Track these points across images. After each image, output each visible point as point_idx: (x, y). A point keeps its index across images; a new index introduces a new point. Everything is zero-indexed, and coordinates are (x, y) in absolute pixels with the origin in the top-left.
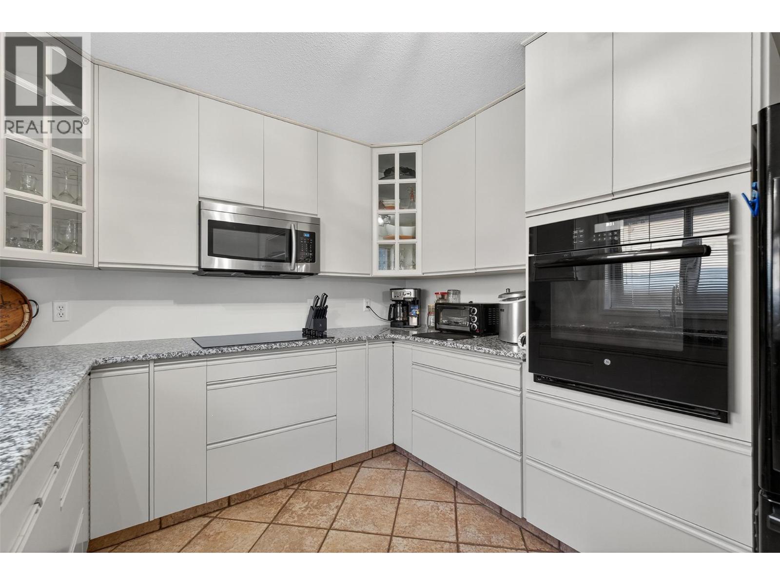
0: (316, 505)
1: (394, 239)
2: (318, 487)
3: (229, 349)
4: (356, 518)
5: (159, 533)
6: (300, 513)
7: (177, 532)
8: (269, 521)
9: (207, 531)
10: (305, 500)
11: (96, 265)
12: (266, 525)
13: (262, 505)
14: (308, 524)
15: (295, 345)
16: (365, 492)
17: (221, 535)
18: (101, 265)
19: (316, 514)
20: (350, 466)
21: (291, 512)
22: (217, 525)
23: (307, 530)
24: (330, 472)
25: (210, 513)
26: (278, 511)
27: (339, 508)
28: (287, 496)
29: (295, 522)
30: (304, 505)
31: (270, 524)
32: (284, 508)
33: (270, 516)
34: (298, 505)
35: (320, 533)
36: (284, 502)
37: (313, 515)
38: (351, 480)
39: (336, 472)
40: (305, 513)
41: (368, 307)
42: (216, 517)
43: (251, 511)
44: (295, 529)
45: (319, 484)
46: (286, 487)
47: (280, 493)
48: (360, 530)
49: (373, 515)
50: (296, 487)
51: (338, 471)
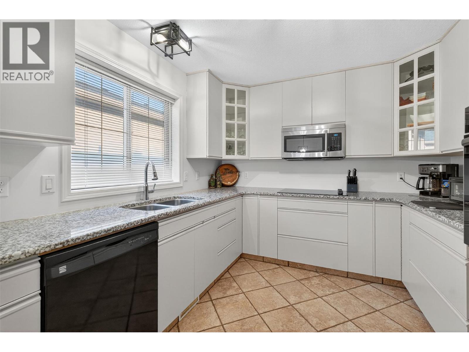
0: (323, 286)
1: (413, 126)
2: (332, 280)
3: (286, 194)
4: (338, 302)
5: (262, 263)
6: (313, 284)
7: (267, 265)
8: (298, 279)
9: (275, 270)
10: (320, 281)
11: (250, 159)
12: (296, 280)
13: (300, 273)
14: (312, 290)
15: (319, 197)
16: (357, 296)
17: (278, 273)
18: (252, 159)
19: (320, 288)
20: (361, 280)
21: (310, 281)
22: (280, 270)
23: (310, 291)
24: (345, 277)
25: (281, 265)
26: (305, 278)
27: (333, 293)
28: (314, 275)
29: (308, 286)
30: (318, 282)
31: (297, 280)
32: (308, 279)
33: (300, 278)
34: (315, 281)
35: (314, 296)
36: (310, 277)
37: (318, 288)
38: (355, 287)
39: (349, 279)
40: (315, 285)
41: (401, 178)
42: (281, 267)
43: (295, 273)
44: (305, 288)
45: (334, 279)
46: (316, 272)
47: (312, 272)
48: (335, 307)
49: (350, 307)
50: (321, 274)
51: (351, 279)
